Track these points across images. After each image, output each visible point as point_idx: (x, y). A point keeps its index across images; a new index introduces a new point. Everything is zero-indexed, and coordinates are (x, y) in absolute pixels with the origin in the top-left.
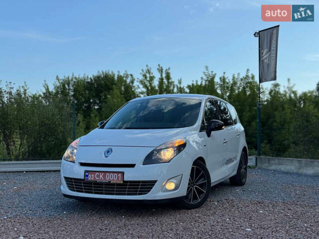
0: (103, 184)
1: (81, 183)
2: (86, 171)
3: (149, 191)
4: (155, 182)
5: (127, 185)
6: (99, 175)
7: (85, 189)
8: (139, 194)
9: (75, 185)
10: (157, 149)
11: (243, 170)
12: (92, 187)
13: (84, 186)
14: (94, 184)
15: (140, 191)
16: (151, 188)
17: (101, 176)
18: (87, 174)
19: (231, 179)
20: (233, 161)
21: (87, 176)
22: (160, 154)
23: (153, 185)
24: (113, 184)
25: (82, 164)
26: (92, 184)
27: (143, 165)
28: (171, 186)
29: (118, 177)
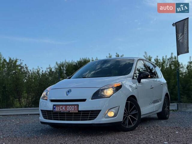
0: (65, 114)
1: (51, 113)
2: (54, 105)
3: (96, 117)
4: (100, 111)
5: (81, 114)
6: (62, 107)
7: (54, 117)
8: (89, 120)
9: (48, 115)
10: (102, 89)
11: (166, 109)
12: (58, 116)
13: (53, 115)
14: (59, 114)
15: (90, 118)
16: (97, 115)
17: (64, 108)
18: (55, 107)
19: (158, 114)
20: (159, 102)
21: (55, 108)
22: (104, 92)
23: (99, 113)
24: (72, 113)
25: (52, 101)
26: (58, 114)
27: (92, 99)
28: (111, 114)
29: (75, 108)
